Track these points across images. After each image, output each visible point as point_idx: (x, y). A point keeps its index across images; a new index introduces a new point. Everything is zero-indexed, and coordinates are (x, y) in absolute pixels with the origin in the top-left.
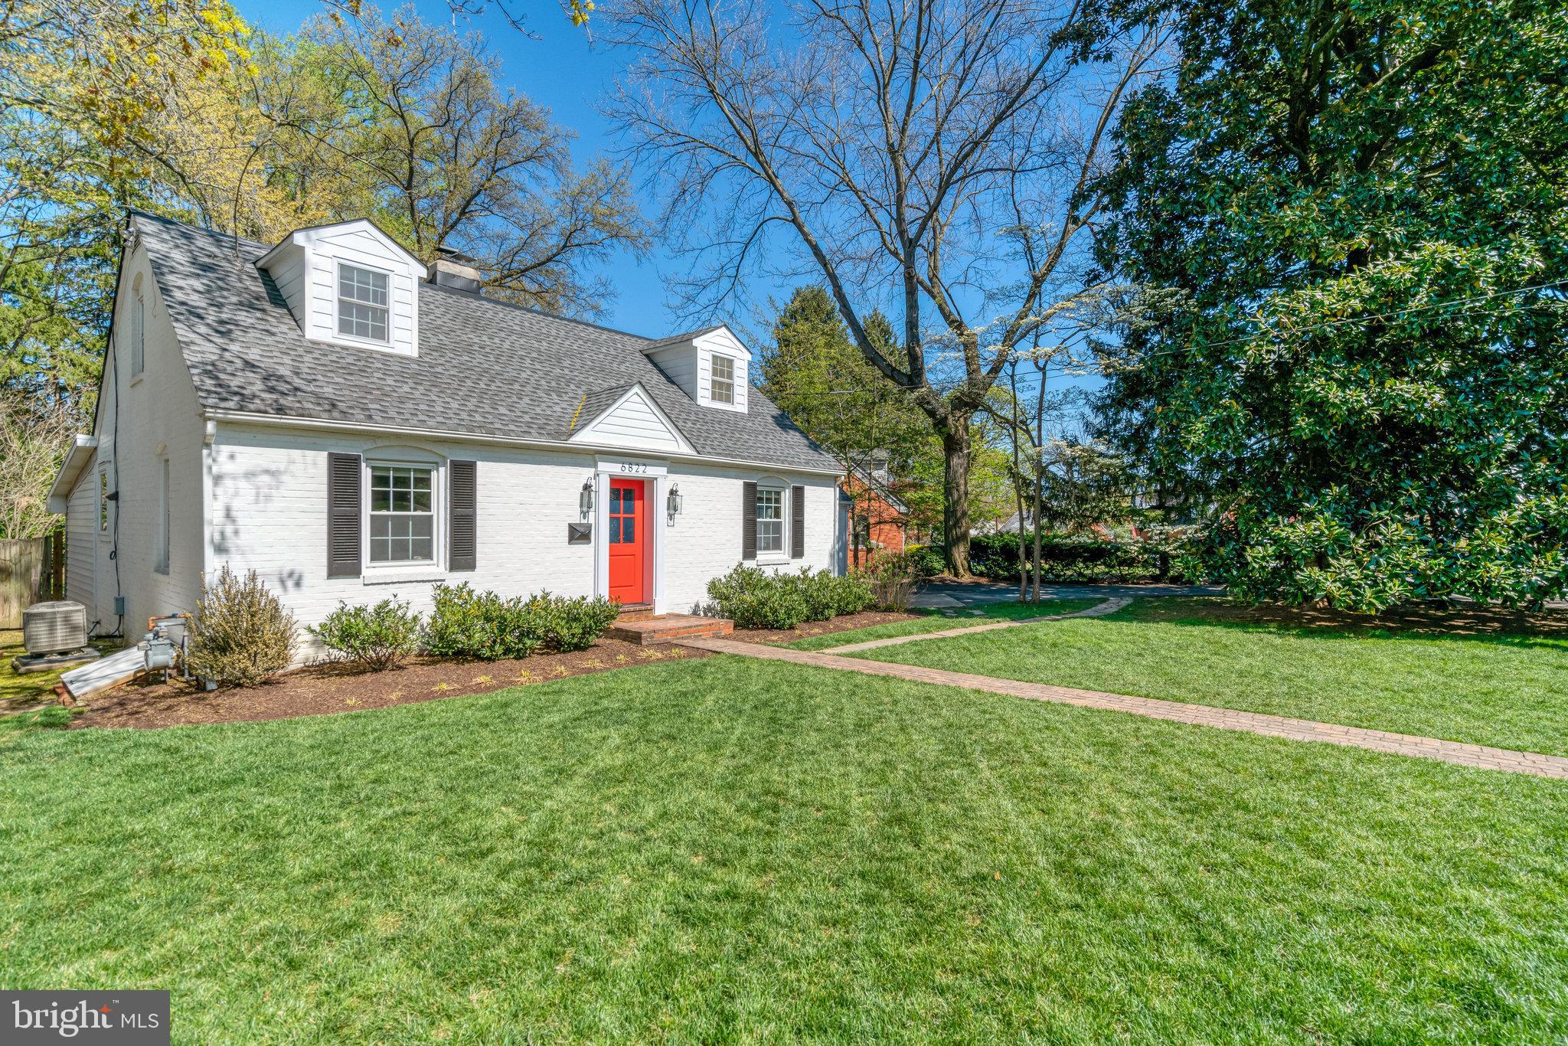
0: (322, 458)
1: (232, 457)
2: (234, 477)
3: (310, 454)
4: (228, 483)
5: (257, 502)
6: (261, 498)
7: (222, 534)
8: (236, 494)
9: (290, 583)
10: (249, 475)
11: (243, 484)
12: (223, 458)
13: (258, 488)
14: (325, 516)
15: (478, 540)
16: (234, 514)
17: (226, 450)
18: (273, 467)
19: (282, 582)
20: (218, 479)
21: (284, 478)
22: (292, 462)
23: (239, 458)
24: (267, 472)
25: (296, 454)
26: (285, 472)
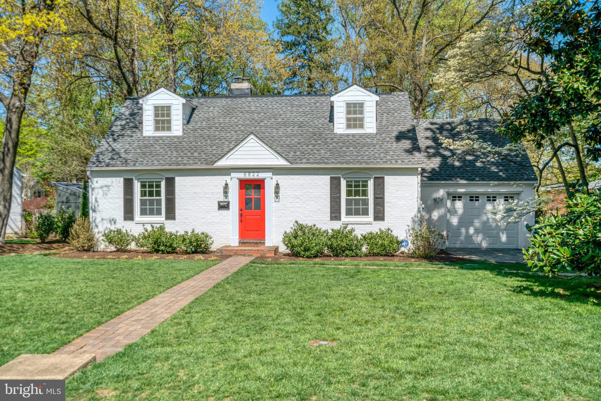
0: (121, 180)
1: (97, 182)
2: (98, 188)
3: (118, 179)
4: (96, 190)
5: (103, 195)
6: (105, 194)
7: (95, 206)
8: (98, 193)
9: (113, 223)
10: (101, 187)
11: (99, 190)
12: (94, 183)
13: (103, 191)
14: (123, 199)
15: (176, 208)
16: (98, 199)
17: (95, 179)
18: (108, 184)
19: (110, 222)
20: (93, 189)
21: (111, 187)
22: (113, 182)
23: (99, 182)
24: (106, 186)
25: (114, 179)
26: (111, 186)
